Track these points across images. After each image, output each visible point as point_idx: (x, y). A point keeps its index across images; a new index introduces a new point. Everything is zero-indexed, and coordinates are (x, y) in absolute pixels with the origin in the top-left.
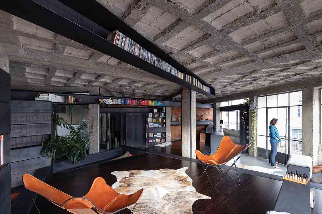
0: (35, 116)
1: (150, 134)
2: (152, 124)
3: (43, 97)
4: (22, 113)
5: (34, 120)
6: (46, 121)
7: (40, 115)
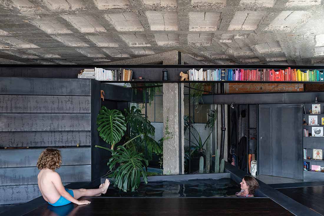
0: (69, 101)
1: (315, 152)
2: (318, 128)
3: (87, 74)
4: (53, 96)
5: (68, 108)
6: (84, 110)
7: (76, 99)
